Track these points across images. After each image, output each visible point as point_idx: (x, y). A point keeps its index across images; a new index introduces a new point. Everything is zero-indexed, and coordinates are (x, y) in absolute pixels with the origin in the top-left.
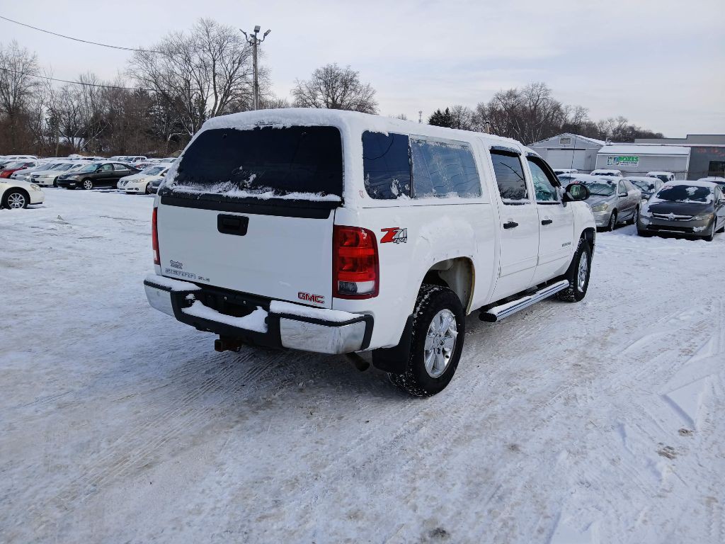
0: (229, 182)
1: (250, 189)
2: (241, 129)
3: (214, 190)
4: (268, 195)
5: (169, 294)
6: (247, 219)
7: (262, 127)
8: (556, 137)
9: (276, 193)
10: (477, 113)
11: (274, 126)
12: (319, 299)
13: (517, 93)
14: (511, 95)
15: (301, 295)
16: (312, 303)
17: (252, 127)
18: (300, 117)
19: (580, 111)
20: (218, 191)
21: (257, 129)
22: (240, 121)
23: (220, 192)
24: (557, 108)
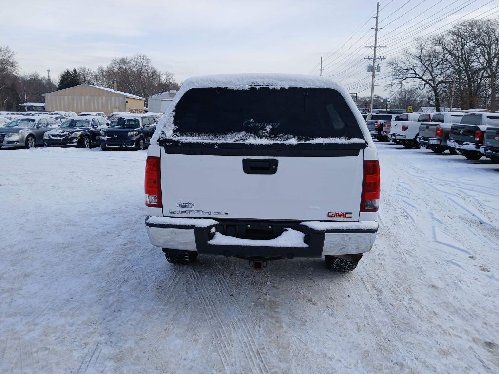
0: (244, 132)
1: (270, 137)
2: (235, 89)
3: (230, 139)
4: (293, 141)
5: (193, 231)
6: (276, 162)
7: (258, 87)
8: (166, 92)
9: (299, 139)
10: (98, 73)
11: (271, 87)
12: (347, 215)
13: (128, 61)
14: (123, 61)
15: (330, 214)
16: (341, 219)
17: (247, 87)
18: (295, 81)
19: (169, 75)
20: (234, 139)
21: (253, 89)
22: (231, 82)
23: (236, 141)
24: (154, 72)
